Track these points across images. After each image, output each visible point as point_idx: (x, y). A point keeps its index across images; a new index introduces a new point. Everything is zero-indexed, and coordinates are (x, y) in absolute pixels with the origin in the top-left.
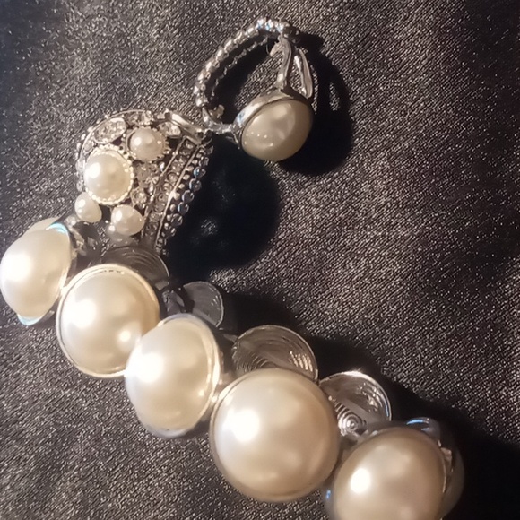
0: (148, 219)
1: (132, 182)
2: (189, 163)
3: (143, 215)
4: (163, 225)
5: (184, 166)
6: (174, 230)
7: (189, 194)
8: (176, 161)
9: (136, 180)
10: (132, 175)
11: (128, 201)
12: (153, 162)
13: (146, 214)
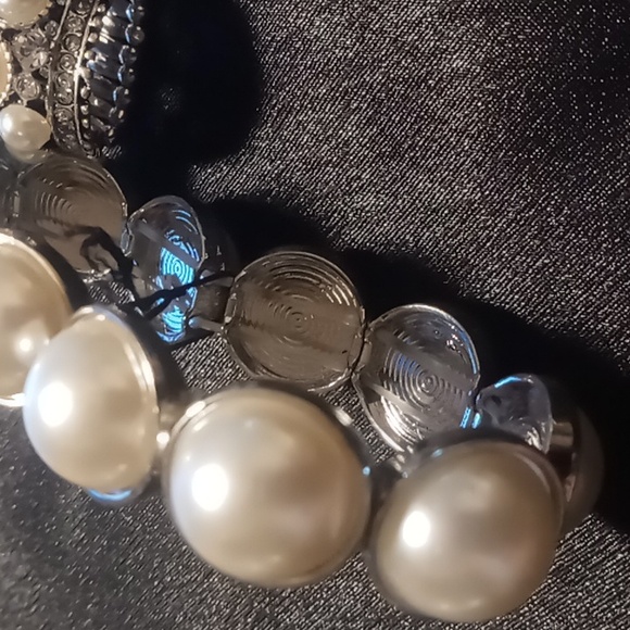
0: (55, 118)
1: (9, 66)
2: (93, 14)
3: (44, 113)
4: (81, 124)
5: (87, 19)
6: (122, 113)
7: (128, 51)
8: (71, 13)
9: (15, 61)
10: (7, 55)
11: (14, 98)
12: (33, 26)
13: (50, 113)
